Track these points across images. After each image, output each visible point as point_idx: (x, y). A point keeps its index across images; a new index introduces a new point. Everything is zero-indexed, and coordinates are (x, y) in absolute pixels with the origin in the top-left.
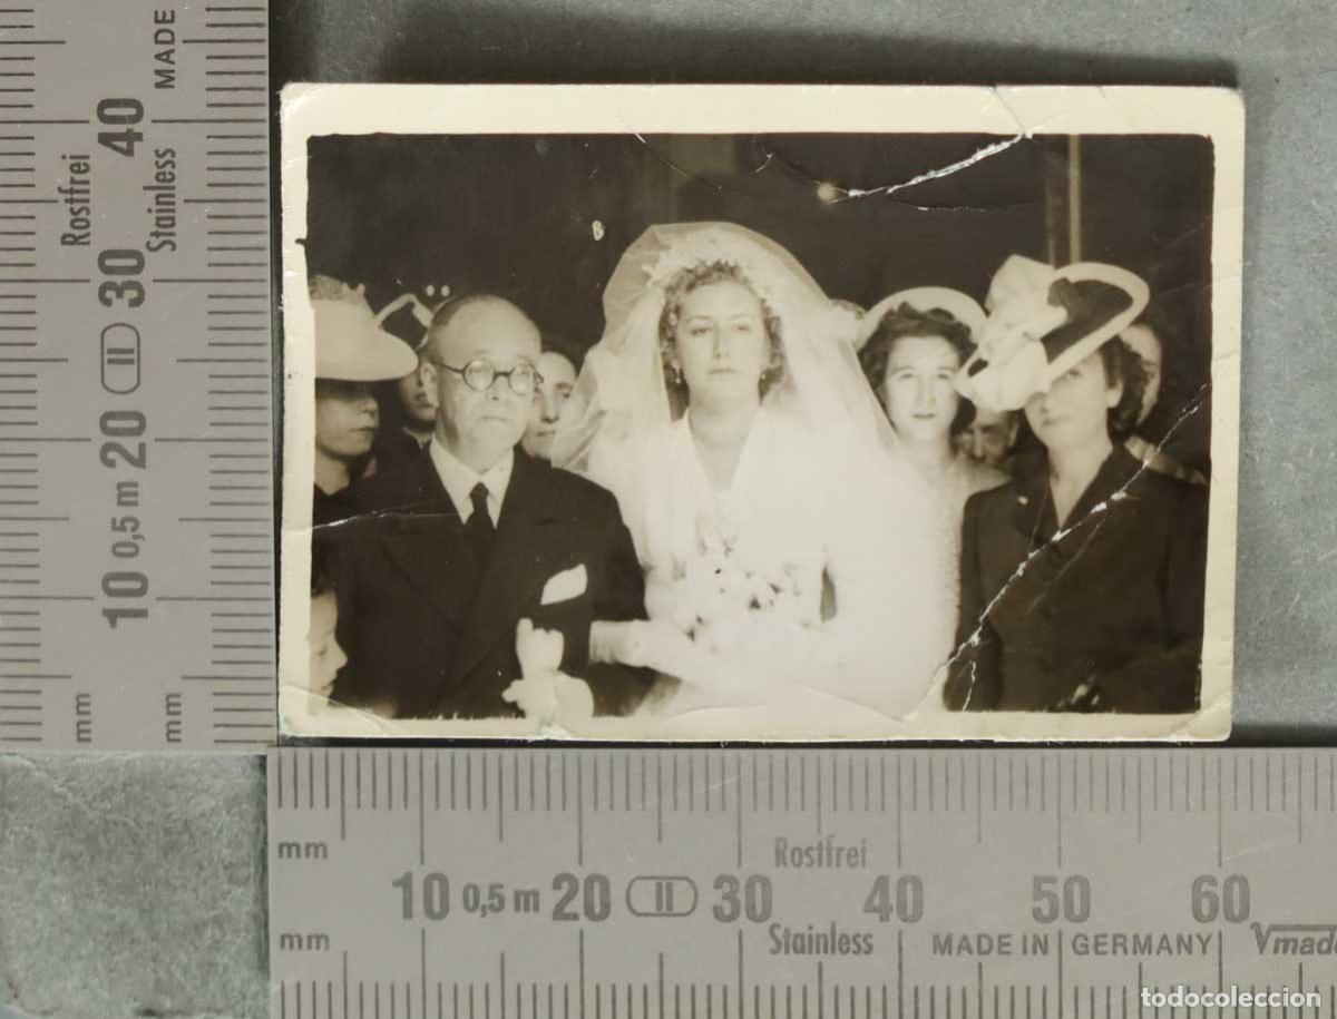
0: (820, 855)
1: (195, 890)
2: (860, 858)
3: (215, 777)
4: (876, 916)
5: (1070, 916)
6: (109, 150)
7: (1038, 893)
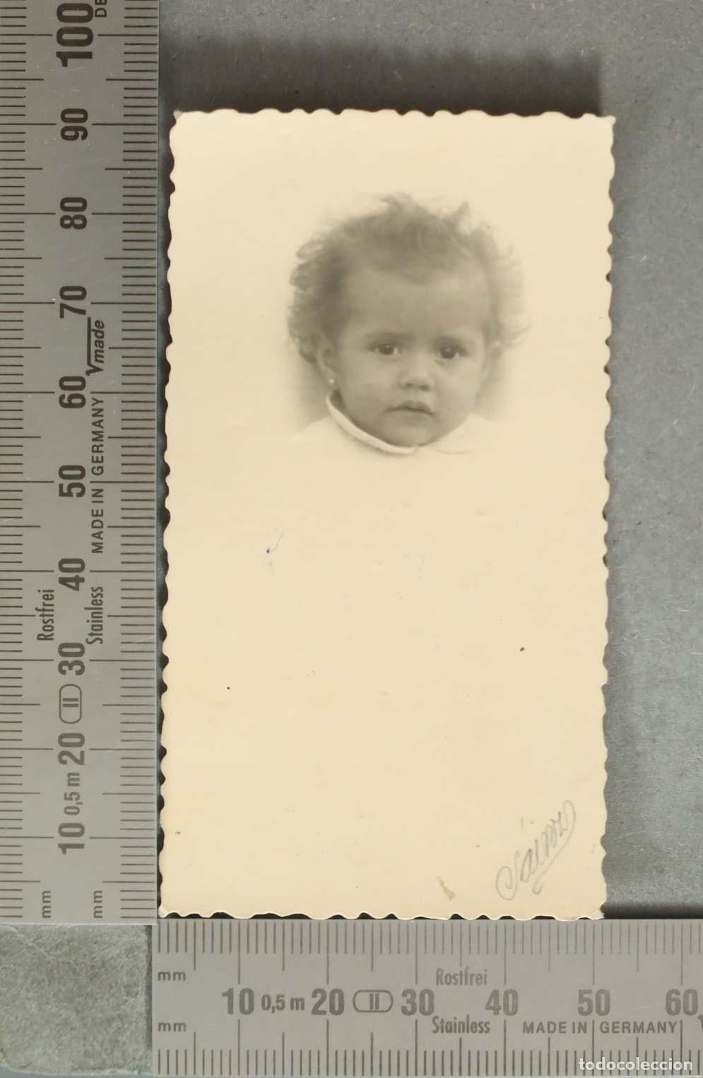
0: (461, 978)
1: (108, 1000)
2: (483, 980)
3: (119, 936)
4: (492, 1011)
5: (598, 1011)
6: (65, 587)
7: (581, 1000)
